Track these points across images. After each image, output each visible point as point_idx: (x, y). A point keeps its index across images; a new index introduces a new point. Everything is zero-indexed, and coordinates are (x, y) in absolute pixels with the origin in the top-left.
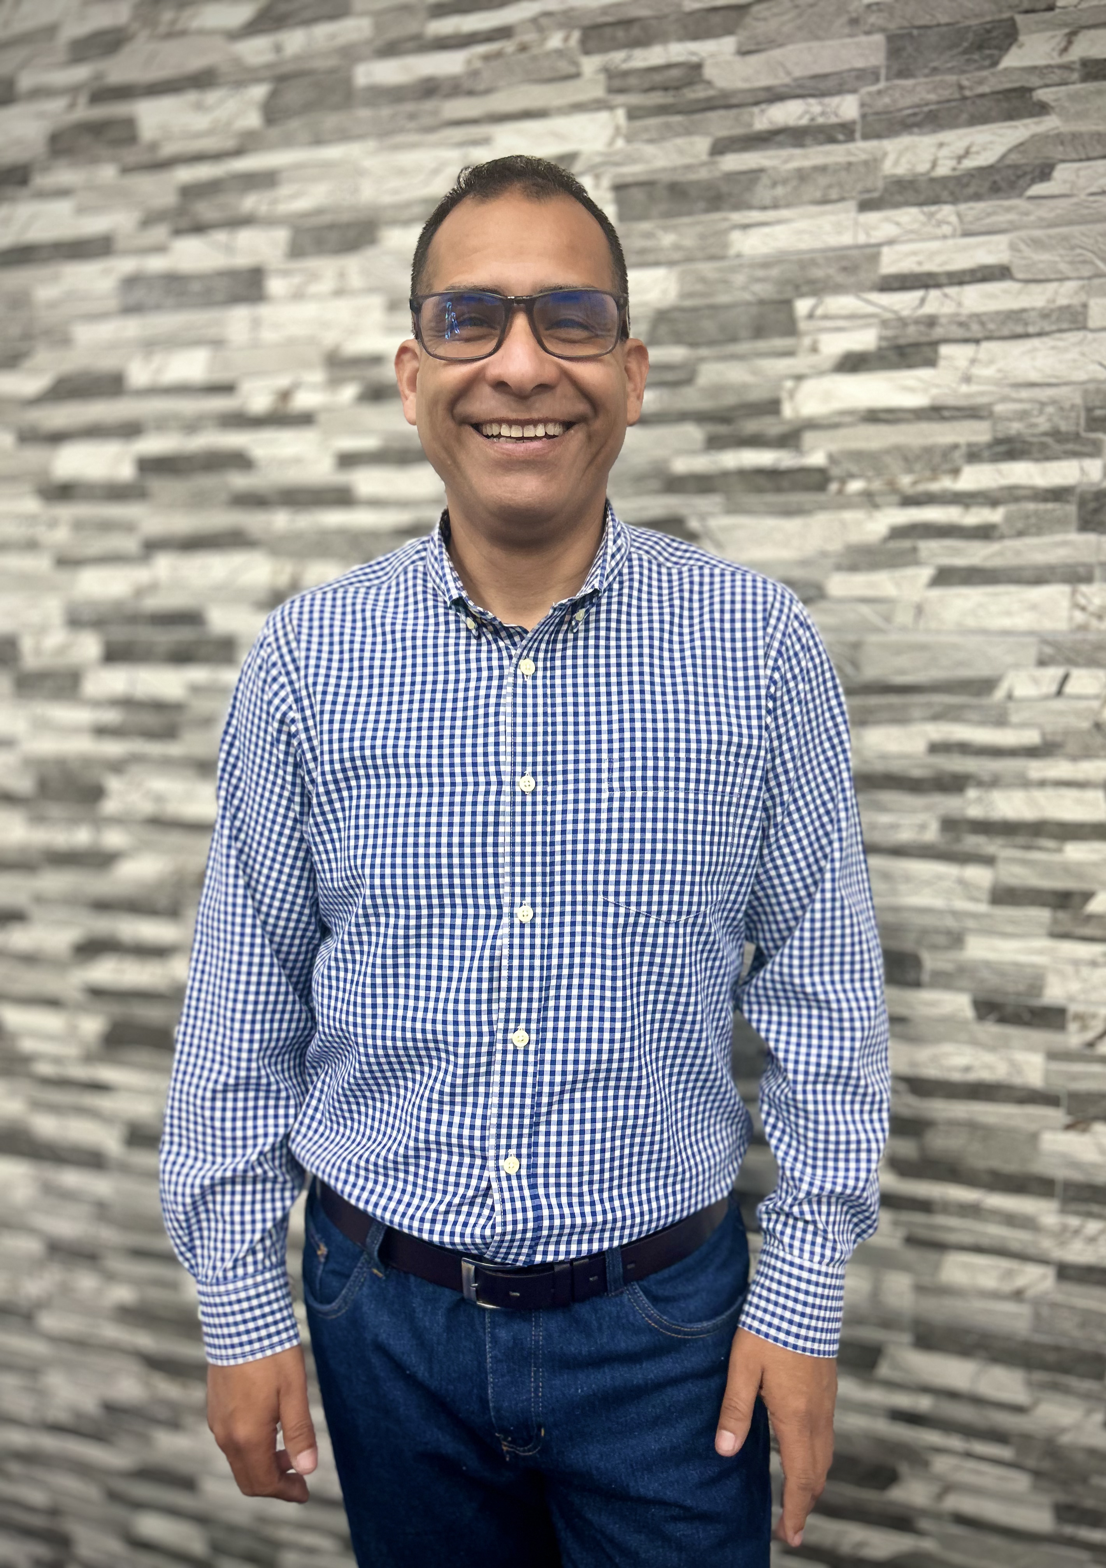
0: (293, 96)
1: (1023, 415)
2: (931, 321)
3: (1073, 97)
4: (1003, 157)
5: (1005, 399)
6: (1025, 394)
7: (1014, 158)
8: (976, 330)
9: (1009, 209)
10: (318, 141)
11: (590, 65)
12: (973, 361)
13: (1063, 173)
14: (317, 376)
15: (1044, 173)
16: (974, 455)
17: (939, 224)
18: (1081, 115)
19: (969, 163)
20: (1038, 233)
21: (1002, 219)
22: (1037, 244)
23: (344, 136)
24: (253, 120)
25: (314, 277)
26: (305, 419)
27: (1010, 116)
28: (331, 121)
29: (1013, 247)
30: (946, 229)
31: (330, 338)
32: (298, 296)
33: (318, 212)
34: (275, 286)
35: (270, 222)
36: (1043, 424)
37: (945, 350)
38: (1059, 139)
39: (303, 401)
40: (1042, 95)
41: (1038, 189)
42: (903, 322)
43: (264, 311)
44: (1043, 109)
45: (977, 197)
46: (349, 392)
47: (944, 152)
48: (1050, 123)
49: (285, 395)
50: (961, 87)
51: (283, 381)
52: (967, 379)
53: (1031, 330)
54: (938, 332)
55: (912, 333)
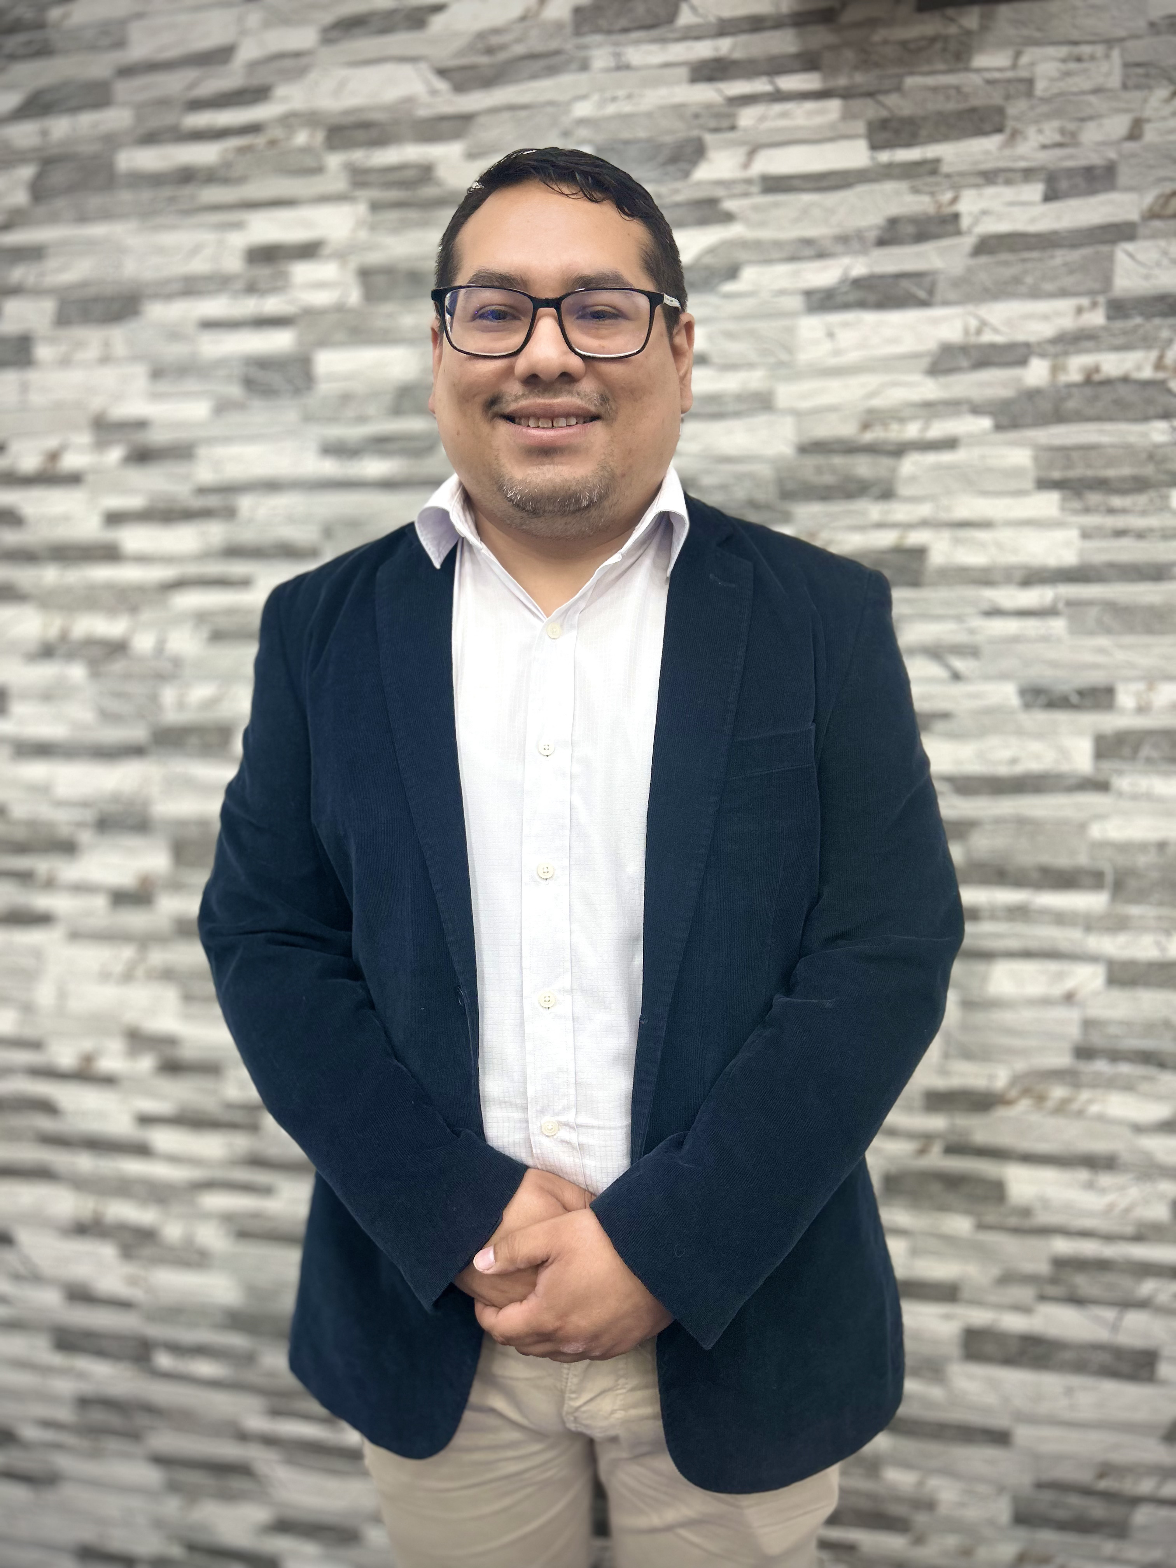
0: (58, 177)
3: (756, 208)
4: (701, 257)
7: (708, 260)
10: (83, 218)
11: (334, 161)
13: (750, 276)
14: (84, 438)
15: (732, 272)
18: (762, 224)
20: (731, 326)
22: (730, 335)
23: (106, 215)
24: (20, 198)
25: (80, 345)
26: (74, 479)
28: (95, 201)
29: (713, 337)
31: (96, 403)
32: (65, 362)
33: (84, 284)
34: (43, 352)
35: (38, 292)
38: (743, 244)
39: (71, 461)
40: (730, 205)
41: (729, 287)
43: (33, 376)
44: (728, 218)
46: (115, 455)
48: (735, 231)
49: (54, 456)
51: (52, 443)
53: (728, 411)
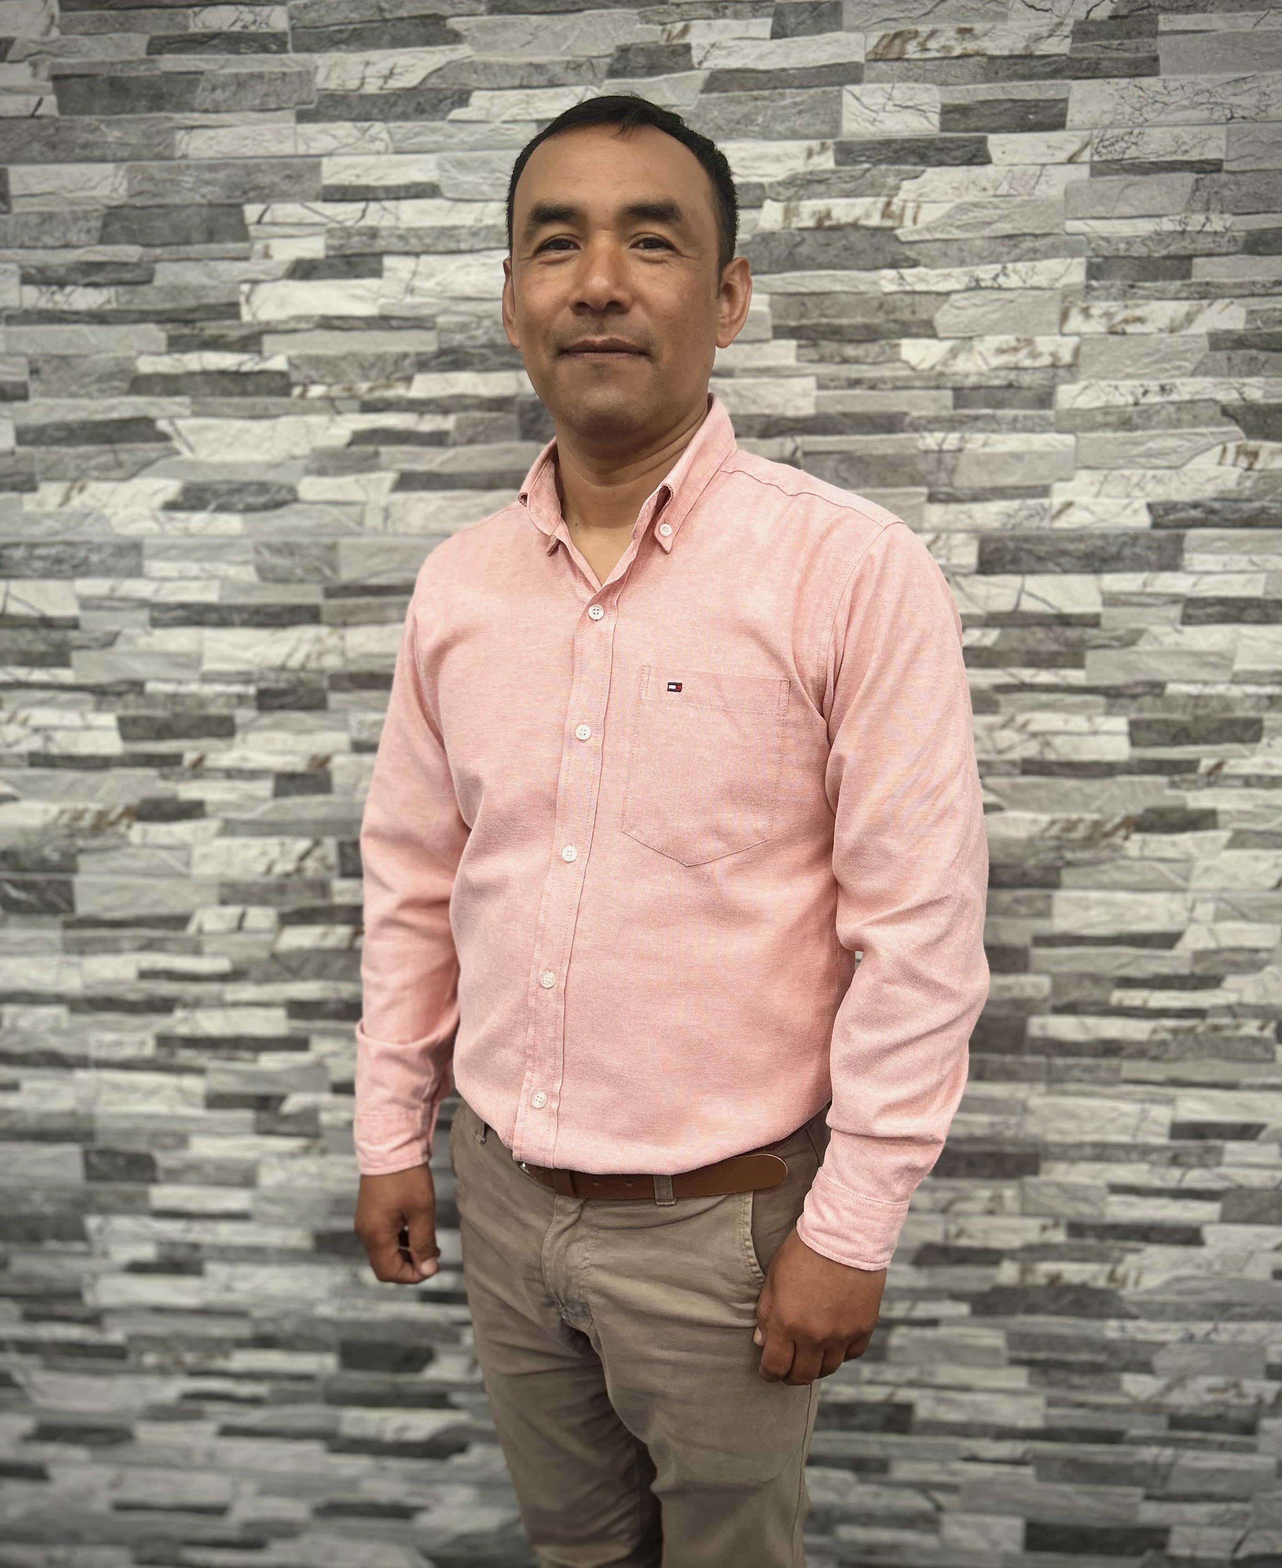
1: (463, 328)
2: (373, 233)
3: (483, 28)
4: (424, 80)
5: (445, 312)
6: (464, 307)
7: (434, 82)
8: (414, 244)
9: (434, 131)
12: (415, 273)
13: (478, 99)
15: (462, 98)
16: (423, 364)
17: (373, 139)
18: (490, 46)
19: (395, 84)
20: (461, 155)
21: (430, 139)
22: (460, 165)
27: (428, 41)
29: (440, 167)
30: (379, 145)
36: (481, 336)
37: (389, 261)
38: (471, 66)
40: (454, 23)
41: (457, 114)
42: (347, 233)
44: (455, 38)
45: (404, 117)
47: (370, 71)
48: (463, 52)
50: (381, 10)
52: (411, 290)
53: (463, 246)
54: (380, 244)
55: (356, 244)
